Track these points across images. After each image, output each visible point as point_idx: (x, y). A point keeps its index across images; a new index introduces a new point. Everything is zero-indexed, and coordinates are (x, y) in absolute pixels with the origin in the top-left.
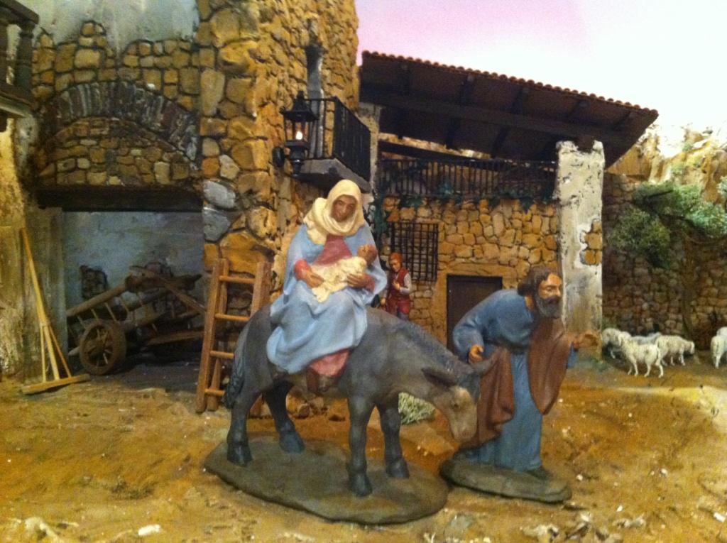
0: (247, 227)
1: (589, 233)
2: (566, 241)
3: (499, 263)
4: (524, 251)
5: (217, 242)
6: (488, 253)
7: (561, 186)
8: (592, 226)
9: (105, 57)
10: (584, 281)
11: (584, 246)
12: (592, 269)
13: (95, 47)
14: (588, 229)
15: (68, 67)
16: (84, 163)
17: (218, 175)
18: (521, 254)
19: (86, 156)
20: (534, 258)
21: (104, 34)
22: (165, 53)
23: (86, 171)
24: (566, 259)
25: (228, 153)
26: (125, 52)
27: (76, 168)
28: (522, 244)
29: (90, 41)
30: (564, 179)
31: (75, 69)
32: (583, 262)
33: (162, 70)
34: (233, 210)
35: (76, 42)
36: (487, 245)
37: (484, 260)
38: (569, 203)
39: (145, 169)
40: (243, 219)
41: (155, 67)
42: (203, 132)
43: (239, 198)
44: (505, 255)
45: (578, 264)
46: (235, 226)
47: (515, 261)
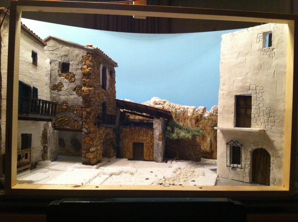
0: (89, 136)
1: (159, 135)
2: (155, 136)
3: (143, 140)
4: (148, 138)
5: (84, 138)
6: (141, 138)
7: (154, 125)
8: (160, 134)
9: (67, 107)
10: (158, 144)
11: (158, 137)
12: (160, 142)
13: (66, 106)
14: (159, 134)
15: (61, 108)
16: (63, 124)
17: (85, 128)
18: (147, 138)
19: (64, 123)
20: (149, 139)
21: (67, 104)
22: (77, 108)
23: (64, 126)
24: (155, 140)
25: (87, 124)
26: (71, 107)
27: (62, 125)
28: (147, 136)
29: (65, 104)
30: (154, 124)
31: (62, 109)
32: (158, 141)
33: (77, 110)
34: (87, 133)
35: (63, 104)
36: (141, 136)
37: (140, 139)
38: (155, 129)
39: (74, 126)
40: (89, 135)
41: (76, 110)
42: (83, 121)
43: (88, 132)
44: (144, 138)
45: (157, 141)
46: (88, 136)
47: (146, 140)
